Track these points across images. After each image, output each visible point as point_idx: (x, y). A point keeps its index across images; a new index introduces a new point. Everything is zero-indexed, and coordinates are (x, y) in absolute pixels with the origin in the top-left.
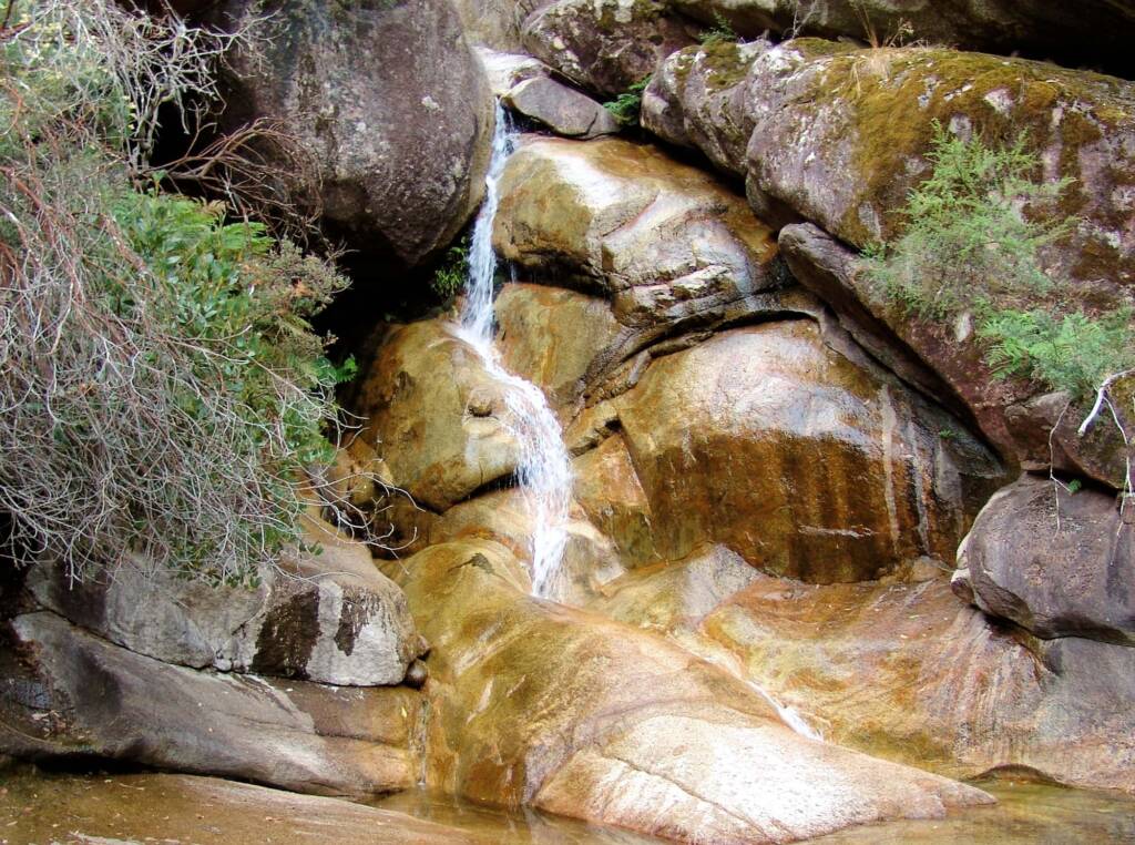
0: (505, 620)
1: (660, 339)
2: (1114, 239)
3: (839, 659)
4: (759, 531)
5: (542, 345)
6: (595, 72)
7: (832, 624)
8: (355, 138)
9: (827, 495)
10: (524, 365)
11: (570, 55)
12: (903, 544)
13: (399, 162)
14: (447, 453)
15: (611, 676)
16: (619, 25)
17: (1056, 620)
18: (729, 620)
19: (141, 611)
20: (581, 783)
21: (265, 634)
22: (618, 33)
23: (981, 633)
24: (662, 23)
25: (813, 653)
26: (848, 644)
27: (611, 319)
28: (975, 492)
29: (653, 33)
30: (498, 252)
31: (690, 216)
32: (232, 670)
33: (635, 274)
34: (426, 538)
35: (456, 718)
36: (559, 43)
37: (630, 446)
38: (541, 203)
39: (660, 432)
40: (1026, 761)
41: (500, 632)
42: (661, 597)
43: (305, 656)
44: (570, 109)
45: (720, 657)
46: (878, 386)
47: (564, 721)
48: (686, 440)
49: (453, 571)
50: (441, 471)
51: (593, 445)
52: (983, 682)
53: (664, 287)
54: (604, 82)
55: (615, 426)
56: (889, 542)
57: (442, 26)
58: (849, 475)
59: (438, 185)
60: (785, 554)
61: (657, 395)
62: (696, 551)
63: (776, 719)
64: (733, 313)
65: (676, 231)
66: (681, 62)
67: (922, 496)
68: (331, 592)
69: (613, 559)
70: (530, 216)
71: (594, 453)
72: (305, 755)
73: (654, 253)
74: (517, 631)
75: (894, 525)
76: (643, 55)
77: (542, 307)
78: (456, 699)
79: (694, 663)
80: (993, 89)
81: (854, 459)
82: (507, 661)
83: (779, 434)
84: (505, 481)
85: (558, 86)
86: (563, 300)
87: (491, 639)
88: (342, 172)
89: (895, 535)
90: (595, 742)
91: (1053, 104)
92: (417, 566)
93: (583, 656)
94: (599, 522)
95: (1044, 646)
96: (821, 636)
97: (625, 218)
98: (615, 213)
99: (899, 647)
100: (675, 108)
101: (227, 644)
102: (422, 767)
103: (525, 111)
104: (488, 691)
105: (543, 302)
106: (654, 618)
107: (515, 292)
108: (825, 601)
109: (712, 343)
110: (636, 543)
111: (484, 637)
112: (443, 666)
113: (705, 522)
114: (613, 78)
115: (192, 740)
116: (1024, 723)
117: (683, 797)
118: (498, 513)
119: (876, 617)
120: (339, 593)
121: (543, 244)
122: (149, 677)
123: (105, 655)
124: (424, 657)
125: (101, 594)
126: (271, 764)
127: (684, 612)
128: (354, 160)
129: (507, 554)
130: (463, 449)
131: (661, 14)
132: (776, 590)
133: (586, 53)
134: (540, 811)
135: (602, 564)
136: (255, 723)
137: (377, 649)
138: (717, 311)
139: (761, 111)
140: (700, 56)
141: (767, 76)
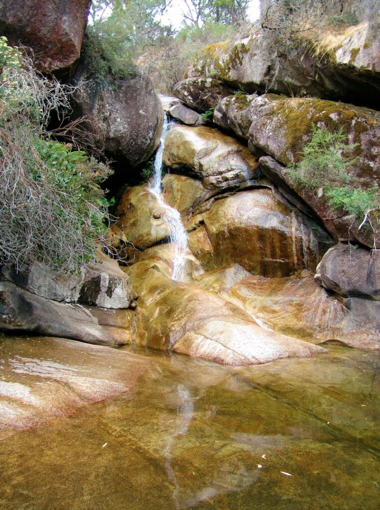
0: (164, 288)
1: (218, 194)
2: (372, 164)
3: (276, 303)
4: (250, 259)
5: (178, 195)
6: (198, 103)
7: (274, 291)
8: (116, 124)
9: (273, 247)
10: (172, 202)
11: (190, 97)
12: (298, 265)
13: (131, 132)
14: (145, 231)
15: (199, 307)
16: (206, 88)
17: (349, 291)
18: (239, 289)
19: (40, 282)
20: (188, 343)
21: (82, 290)
22: (206, 90)
23: (324, 295)
24: (221, 87)
25: (268, 301)
26: (279, 298)
27: (202, 187)
28: (323, 248)
29: (218, 91)
30: (164, 163)
31: (229, 153)
32: (71, 302)
33: (210, 172)
34: (137, 260)
35: (146, 320)
36: (186, 93)
37: (207, 230)
38: (178, 147)
39: (217, 225)
40: (338, 339)
41: (162, 291)
42: (217, 281)
43: (96, 298)
44: (189, 116)
45: (236, 302)
46: (291, 212)
47: (183, 321)
48: (226, 228)
49: (147, 270)
50: (143, 237)
51: (194, 229)
52: (324, 312)
53: (220, 176)
54: (201, 107)
55: (202, 223)
56: (293, 264)
57: (147, 87)
58: (281, 241)
59: (144, 140)
60: (259, 267)
61: (217, 213)
62: (229, 266)
63: (254, 323)
64: (243, 186)
65: (224, 158)
66: (227, 101)
67: (305, 249)
68: (105, 276)
69: (200, 268)
70: (175, 151)
71: (194, 232)
72: (95, 332)
73: (217, 165)
74: (167, 291)
75: (295, 258)
76: (214, 98)
77: (178, 182)
78: (147, 314)
79: (227, 303)
80: (332, 112)
81: (283, 236)
82: (164, 301)
83: (257, 227)
84: (165, 240)
85: (185, 108)
86: (186, 180)
87: (159, 293)
88: (112, 135)
89: (296, 261)
90: (193, 329)
91: (352, 118)
92: (134, 269)
93: (190, 300)
94: (196, 255)
95: (345, 300)
96: (270, 295)
97: (207, 153)
98: (204, 151)
99: (296, 299)
100: (225, 116)
101: (69, 293)
102: (134, 337)
103: (174, 116)
104: (157, 311)
105: (178, 180)
106: (214, 288)
107: (169, 177)
108: (272, 283)
109: (236, 196)
110: (208, 262)
111: (156, 293)
112: (142, 302)
113: (232, 256)
114: (204, 106)
115: (57, 325)
116: (338, 326)
117: (223, 348)
118: (163, 251)
119: (288, 289)
120: (107, 277)
121: (179, 161)
122: (43, 304)
123: (28, 296)
124: (136, 299)
125: (27, 276)
126: (83, 334)
127: (224, 286)
128: (116, 131)
129: (165, 265)
130: (151, 229)
131: (221, 84)
132: (255, 279)
133: (195, 97)
134: (174, 352)
135: (197, 269)
136: (78, 320)
137: (120, 296)
138: (237, 185)
139: (254, 118)
140: (234, 99)
141: (256, 106)
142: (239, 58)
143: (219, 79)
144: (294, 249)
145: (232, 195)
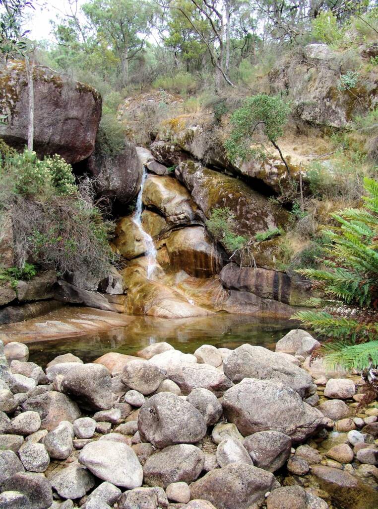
0: (142, 283)
1: (174, 228)
3: (200, 292)
4: (190, 268)
5: (151, 226)
6: (165, 161)
7: (200, 286)
8: (114, 181)
9: (201, 262)
10: (147, 230)
11: (160, 156)
12: (213, 271)
13: (122, 185)
14: (131, 249)
15: (159, 293)
16: (171, 152)
18: (183, 284)
19: (79, 280)
20: (153, 311)
21: (99, 284)
23: (222, 288)
24: (180, 152)
25: (195, 290)
26: (202, 289)
27: (165, 222)
28: (225, 263)
29: (178, 154)
30: (143, 203)
31: (182, 201)
32: (94, 291)
33: (170, 213)
34: (127, 265)
35: (133, 300)
36: (158, 153)
37: (167, 249)
38: (152, 194)
40: (224, 309)
41: (141, 285)
42: (171, 279)
43: (106, 289)
44: (160, 169)
45: (180, 291)
46: (212, 242)
47: (151, 301)
48: (177, 250)
49: (132, 273)
50: (130, 252)
51: (160, 248)
52: (220, 296)
53: (176, 217)
54: (168, 163)
55: (165, 245)
56: (211, 272)
57: (132, 153)
58: (205, 259)
59: (130, 189)
60: (194, 273)
61: (173, 240)
62: (178, 271)
63: (187, 302)
64: (189, 224)
65: (179, 204)
66: (183, 165)
67: (217, 264)
69: (163, 272)
70: (150, 196)
71: (160, 250)
72: (107, 305)
73: (174, 209)
74: (144, 285)
75: (212, 268)
76: (176, 159)
77: (152, 217)
78: (133, 297)
79: (174, 292)
80: (230, 193)
81: (206, 256)
82: (142, 290)
83: (194, 250)
84: (143, 255)
85: (157, 163)
86: (156, 216)
87: (139, 286)
88: (111, 188)
89: (212, 270)
90: (156, 304)
91: (239, 198)
92: (125, 271)
93: (155, 290)
94: (161, 264)
95: (229, 291)
96: (198, 288)
97: (169, 200)
98: (167, 199)
99: (210, 289)
100: (181, 175)
101: (93, 286)
102: (126, 309)
103: (150, 169)
104: (138, 296)
106: (169, 283)
107: (146, 213)
108: (200, 281)
109: (184, 229)
110: (167, 269)
111: (138, 286)
112: (130, 291)
113: (180, 266)
114: (170, 163)
115: (91, 302)
116: (225, 303)
118: (141, 261)
119: (207, 285)
120: (112, 278)
121: (152, 203)
122: (82, 292)
123: (74, 287)
124: (127, 289)
125: (72, 277)
126: (102, 306)
127: (175, 282)
128: (113, 186)
129: (143, 270)
130: (134, 248)
131: (180, 150)
132: (192, 279)
133: (164, 156)
134: (147, 315)
135: (161, 272)
136: (100, 300)
137: (118, 288)
138: (185, 223)
139: (195, 185)
140: (187, 165)
141: (196, 178)
142: (191, 139)
143: (179, 147)
144: (211, 264)
145: (182, 228)
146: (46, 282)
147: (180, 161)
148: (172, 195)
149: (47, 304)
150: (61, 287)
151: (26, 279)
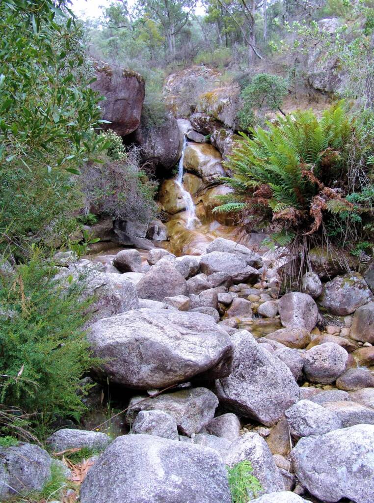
0: (182, 231)
1: (209, 186)
3: (228, 237)
4: (221, 218)
5: (191, 186)
6: (203, 130)
7: (229, 232)
8: (158, 149)
10: (187, 189)
11: (198, 126)
13: (166, 152)
14: (174, 205)
15: (195, 238)
16: (207, 122)
18: (215, 232)
19: (131, 229)
20: (190, 251)
21: (147, 233)
24: (215, 122)
26: (230, 235)
27: (202, 182)
29: (213, 124)
30: (184, 167)
31: (216, 164)
32: (143, 237)
33: (206, 175)
34: (170, 219)
35: (174, 245)
36: (196, 124)
37: (203, 204)
38: (191, 159)
39: (208, 202)
42: (206, 228)
43: (153, 236)
44: (198, 137)
45: (212, 236)
47: (188, 244)
49: (174, 224)
50: (173, 208)
51: (198, 204)
52: (244, 239)
53: (210, 177)
54: (205, 132)
55: (201, 201)
57: (173, 125)
59: (173, 156)
60: (225, 222)
61: (208, 196)
62: (212, 222)
64: (220, 182)
65: (213, 167)
66: (217, 132)
68: (156, 227)
69: (200, 223)
70: (189, 161)
73: (209, 171)
74: (183, 233)
76: (211, 128)
77: (191, 178)
78: (174, 243)
79: (208, 237)
82: (182, 237)
84: (184, 210)
85: (196, 132)
86: (194, 177)
87: (180, 234)
88: (156, 155)
90: (192, 246)
92: (169, 224)
93: (192, 236)
94: (198, 217)
96: (227, 234)
97: (205, 163)
98: (203, 163)
100: (215, 141)
101: (142, 234)
103: (190, 138)
104: (179, 241)
105: (191, 177)
106: (204, 231)
107: (187, 175)
108: (229, 229)
109: (217, 187)
110: (204, 220)
112: (173, 238)
113: (214, 218)
115: (140, 245)
118: (182, 215)
119: (234, 231)
120: (157, 227)
121: (191, 167)
122: (133, 237)
123: (127, 234)
124: (170, 237)
125: (125, 227)
127: (209, 231)
128: (158, 153)
129: (183, 222)
130: (177, 204)
131: (214, 120)
132: (223, 227)
133: (201, 126)
135: (198, 223)
136: (148, 244)
137: (163, 235)
138: (218, 182)
139: (225, 149)
140: (219, 133)
141: (226, 143)
142: (222, 110)
143: (214, 117)
145: (215, 187)
146: (105, 227)
147: (215, 129)
148: (207, 159)
149: (105, 244)
150: (116, 234)
151: (90, 225)
